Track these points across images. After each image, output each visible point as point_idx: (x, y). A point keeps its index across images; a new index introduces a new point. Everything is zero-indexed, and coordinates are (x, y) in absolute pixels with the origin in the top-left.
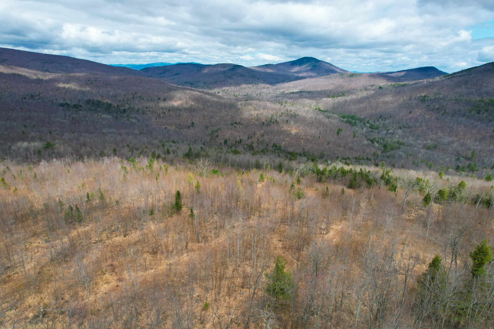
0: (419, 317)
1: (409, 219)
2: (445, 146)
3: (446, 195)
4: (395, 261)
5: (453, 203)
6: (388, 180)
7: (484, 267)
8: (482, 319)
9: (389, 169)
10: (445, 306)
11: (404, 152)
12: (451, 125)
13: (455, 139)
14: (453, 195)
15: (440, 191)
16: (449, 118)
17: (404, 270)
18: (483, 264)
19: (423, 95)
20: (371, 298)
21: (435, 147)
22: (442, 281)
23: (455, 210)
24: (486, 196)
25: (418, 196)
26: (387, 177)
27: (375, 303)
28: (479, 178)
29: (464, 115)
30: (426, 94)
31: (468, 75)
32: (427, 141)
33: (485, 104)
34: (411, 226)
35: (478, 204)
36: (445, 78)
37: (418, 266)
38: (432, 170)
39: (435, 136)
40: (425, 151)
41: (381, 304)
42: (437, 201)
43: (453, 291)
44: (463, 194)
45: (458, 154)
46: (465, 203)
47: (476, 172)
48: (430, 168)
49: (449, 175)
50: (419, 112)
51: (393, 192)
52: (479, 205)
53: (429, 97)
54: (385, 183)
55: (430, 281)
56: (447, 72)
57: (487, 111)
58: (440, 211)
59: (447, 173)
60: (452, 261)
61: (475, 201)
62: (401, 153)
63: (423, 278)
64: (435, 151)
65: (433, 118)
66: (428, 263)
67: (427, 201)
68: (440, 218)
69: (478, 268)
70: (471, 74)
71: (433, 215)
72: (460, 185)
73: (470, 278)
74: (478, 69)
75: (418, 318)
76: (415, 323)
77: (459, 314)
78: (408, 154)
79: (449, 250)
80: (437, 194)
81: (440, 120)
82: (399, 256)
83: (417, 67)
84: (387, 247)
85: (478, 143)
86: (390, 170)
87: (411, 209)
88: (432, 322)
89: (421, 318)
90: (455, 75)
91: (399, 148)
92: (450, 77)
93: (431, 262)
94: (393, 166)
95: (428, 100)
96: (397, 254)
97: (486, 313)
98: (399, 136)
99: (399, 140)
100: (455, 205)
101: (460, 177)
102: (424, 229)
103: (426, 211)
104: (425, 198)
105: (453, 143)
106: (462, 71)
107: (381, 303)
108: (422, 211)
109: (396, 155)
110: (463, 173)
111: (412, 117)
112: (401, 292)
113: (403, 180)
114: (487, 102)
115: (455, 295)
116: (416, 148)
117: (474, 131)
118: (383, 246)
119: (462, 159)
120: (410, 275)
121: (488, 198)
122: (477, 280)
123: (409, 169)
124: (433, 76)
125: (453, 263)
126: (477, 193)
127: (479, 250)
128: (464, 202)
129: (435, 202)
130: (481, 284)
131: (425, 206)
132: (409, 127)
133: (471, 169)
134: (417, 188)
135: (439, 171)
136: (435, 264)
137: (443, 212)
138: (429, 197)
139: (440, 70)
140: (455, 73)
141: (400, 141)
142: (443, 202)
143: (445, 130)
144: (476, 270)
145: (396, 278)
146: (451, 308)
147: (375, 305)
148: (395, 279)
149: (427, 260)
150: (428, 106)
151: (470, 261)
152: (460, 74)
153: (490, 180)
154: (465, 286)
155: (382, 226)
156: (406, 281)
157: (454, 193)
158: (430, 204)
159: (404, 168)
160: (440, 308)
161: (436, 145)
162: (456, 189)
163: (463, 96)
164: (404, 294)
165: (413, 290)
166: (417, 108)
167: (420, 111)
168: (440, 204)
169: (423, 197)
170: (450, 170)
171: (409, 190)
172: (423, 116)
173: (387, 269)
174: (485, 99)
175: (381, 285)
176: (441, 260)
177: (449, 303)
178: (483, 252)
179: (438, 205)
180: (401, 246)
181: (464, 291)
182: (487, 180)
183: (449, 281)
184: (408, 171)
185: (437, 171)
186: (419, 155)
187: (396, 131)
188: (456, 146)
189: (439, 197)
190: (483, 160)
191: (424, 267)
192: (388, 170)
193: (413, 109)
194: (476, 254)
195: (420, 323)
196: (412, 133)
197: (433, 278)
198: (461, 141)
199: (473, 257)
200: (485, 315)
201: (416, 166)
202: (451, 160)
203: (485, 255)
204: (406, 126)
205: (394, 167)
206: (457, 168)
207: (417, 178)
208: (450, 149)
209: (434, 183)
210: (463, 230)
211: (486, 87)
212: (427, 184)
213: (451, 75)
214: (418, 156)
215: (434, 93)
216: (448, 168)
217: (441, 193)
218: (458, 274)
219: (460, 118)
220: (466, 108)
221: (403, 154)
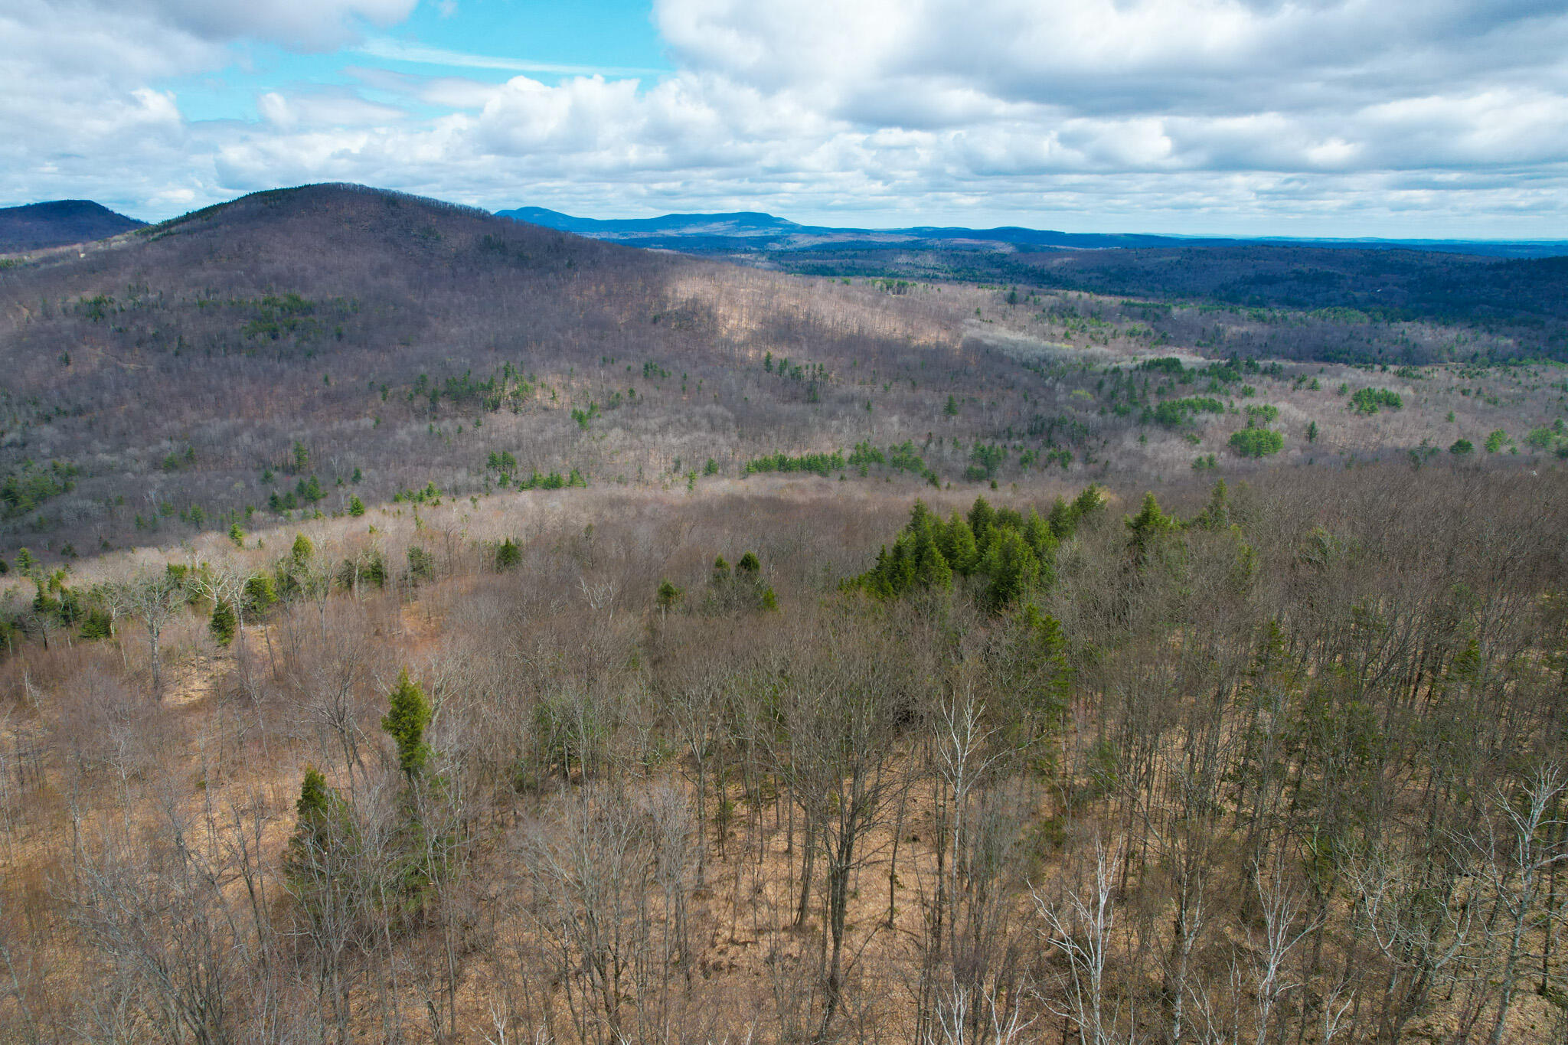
0: (326, 966)
1: (191, 703)
2: (219, 449)
3: (271, 589)
4: (198, 853)
5: (297, 607)
6: (66, 608)
7: (423, 740)
8: (461, 867)
9: (54, 570)
10: (376, 893)
11: (93, 497)
12: (213, 382)
13: (240, 421)
14: (288, 585)
15: (251, 584)
16: (201, 360)
17: (233, 863)
18: (419, 733)
19: (90, 296)
20: (160, 1015)
21: (190, 458)
22: (348, 833)
23: (309, 622)
24: (367, 556)
25: (193, 621)
26: (58, 597)
27: (180, 1025)
28: (334, 516)
29: (239, 347)
30: (99, 295)
31: (210, 228)
32: (158, 443)
33: (283, 310)
34: (206, 720)
35: (356, 586)
36: (144, 240)
37: (271, 826)
38: (207, 531)
39: (177, 425)
40: (164, 476)
41: (203, 1013)
42: (252, 616)
43: (380, 841)
44: (313, 571)
45: (262, 461)
46: (326, 594)
47: (322, 501)
48: (198, 524)
49: (258, 529)
50: (97, 355)
51: (103, 640)
52: (359, 588)
53: (112, 301)
54: (63, 622)
55: (317, 851)
56: (144, 219)
57: (293, 328)
58: (272, 641)
59: (250, 527)
60: (350, 767)
61: (347, 580)
62: (80, 503)
63: (297, 853)
64: (195, 468)
65: (151, 368)
66: (295, 803)
67: (223, 627)
68: (279, 661)
69: (412, 748)
70: (217, 225)
71: (257, 661)
72: (296, 549)
73: (405, 784)
74: (229, 210)
75: (325, 970)
76: (322, 990)
77: (415, 889)
78: (110, 500)
79: (332, 739)
80: (245, 597)
81: (175, 371)
82: (203, 831)
83: (32, 202)
84: (153, 825)
85: (300, 421)
86: (61, 569)
87: (187, 671)
88: (362, 955)
89: (332, 965)
90: (173, 229)
91: (66, 489)
92: (157, 235)
93: (300, 798)
94: (69, 555)
95: (115, 312)
96: (193, 827)
97: (464, 849)
98: (52, 445)
99: (56, 460)
100: (305, 611)
101: (291, 528)
102: (248, 712)
103: (233, 657)
104: (216, 620)
105: (236, 434)
106: (189, 217)
107: (202, 1006)
108: (220, 664)
109: (64, 513)
110: (293, 512)
111: (76, 374)
112: (252, 933)
113: (124, 589)
114: (285, 305)
115: (389, 847)
116: (130, 475)
117: (280, 390)
118: (135, 830)
119: (276, 475)
120: (259, 866)
121: (371, 561)
122: (419, 782)
123: (130, 547)
124: (103, 234)
125: (355, 766)
126: (346, 557)
127: (397, 703)
128: (322, 591)
129: (250, 622)
130: (430, 785)
131: (225, 645)
132: (79, 412)
133: (308, 496)
134: (177, 599)
135: (226, 526)
136: (312, 796)
137: (280, 641)
138: (227, 612)
139: (117, 212)
140: (169, 221)
141: (60, 464)
142: (269, 612)
143: (203, 400)
144: (409, 759)
145: (222, 903)
146: (393, 887)
147: (183, 1027)
148: (216, 906)
149: (288, 795)
150: (120, 330)
151: (390, 742)
152: (186, 225)
153: (362, 513)
154: (402, 812)
155: (105, 766)
156: (251, 892)
157: (290, 579)
158: (237, 634)
159: (112, 550)
160: (368, 903)
161: (191, 452)
162: (290, 564)
163: (217, 292)
164: (263, 933)
165: (282, 903)
166: (85, 344)
167: (99, 351)
168: (265, 620)
169: (209, 621)
170: (258, 515)
171: (155, 613)
172: (116, 366)
173: (182, 892)
174: (276, 295)
175: (178, 952)
176: (322, 777)
177: (382, 877)
178: (409, 703)
179: (260, 627)
180: (199, 797)
181: (404, 826)
182: (355, 515)
183: (363, 821)
184: (130, 554)
185: (222, 530)
186: (148, 496)
187: (35, 432)
188: (250, 440)
189: (256, 603)
190: (329, 464)
191: (288, 819)
192: (54, 574)
193: (72, 347)
194: (396, 716)
195: (336, 980)
196: (95, 427)
197: (321, 839)
198: (258, 423)
199: (391, 728)
200: (463, 854)
201: (149, 532)
202: (249, 486)
203: (415, 711)
204: (64, 407)
205: (74, 555)
206: (275, 505)
207: (170, 569)
208: (235, 453)
209: (226, 567)
210: (347, 669)
211: (269, 261)
212: (205, 575)
213: (158, 228)
214: (147, 500)
215: (127, 289)
216: (250, 511)
217: (255, 588)
218: (376, 790)
219: (231, 358)
220: (238, 326)
221: (89, 503)
